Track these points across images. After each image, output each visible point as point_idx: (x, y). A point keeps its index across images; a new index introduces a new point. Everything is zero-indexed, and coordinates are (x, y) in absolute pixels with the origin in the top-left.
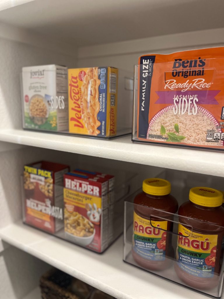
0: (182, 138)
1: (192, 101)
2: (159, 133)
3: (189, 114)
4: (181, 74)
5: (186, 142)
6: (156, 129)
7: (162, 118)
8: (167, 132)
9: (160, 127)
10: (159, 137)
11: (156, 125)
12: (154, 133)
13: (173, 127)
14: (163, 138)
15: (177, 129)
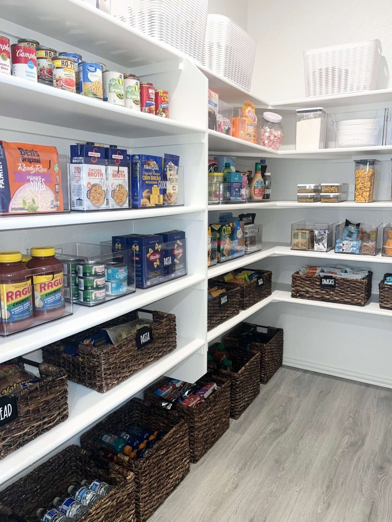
0: (37, 208)
1: (41, 180)
2: (22, 206)
3: (41, 190)
4: (27, 160)
5: (39, 210)
6: (19, 203)
7: (22, 193)
8: (27, 204)
9: (22, 201)
10: (22, 209)
11: (19, 199)
12: (17, 207)
13: (31, 200)
14: (26, 210)
15: (33, 201)
